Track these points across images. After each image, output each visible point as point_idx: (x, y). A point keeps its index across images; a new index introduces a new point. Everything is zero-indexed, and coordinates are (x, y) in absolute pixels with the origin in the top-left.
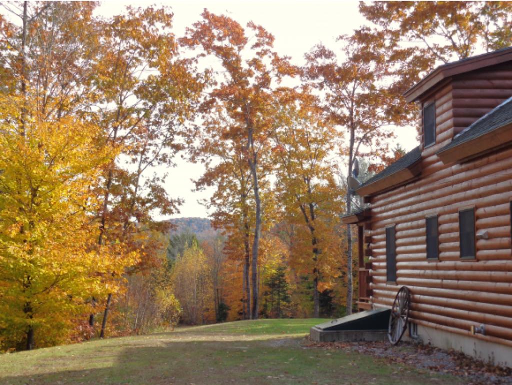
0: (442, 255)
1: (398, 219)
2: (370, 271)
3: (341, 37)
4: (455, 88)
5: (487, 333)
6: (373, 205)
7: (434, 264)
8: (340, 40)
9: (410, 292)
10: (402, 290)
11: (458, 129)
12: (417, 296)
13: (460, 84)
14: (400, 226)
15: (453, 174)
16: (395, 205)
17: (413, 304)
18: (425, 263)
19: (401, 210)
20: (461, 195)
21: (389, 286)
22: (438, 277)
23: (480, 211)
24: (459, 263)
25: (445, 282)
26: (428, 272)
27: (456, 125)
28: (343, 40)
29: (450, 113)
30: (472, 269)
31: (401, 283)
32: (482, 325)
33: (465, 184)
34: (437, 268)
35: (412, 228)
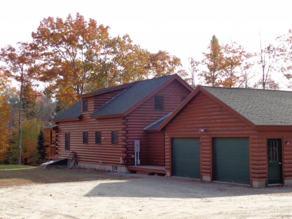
0: (89, 143)
1: (71, 131)
2: (57, 146)
3: (19, 43)
4: (95, 98)
5: (103, 163)
6: (59, 125)
7: (86, 145)
8: (19, 44)
9: (76, 153)
10: (72, 152)
11: (96, 109)
12: (78, 154)
13: (96, 97)
14: (72, 133)
15: (93, 121)
16: (70, 126)
17: (77, 157)
18: (82, 145)
19: (73, 128)
20: (97, 127)
21: (66, 151)
22: (87, 149)
23: (103, 132)
24: (95, 145)
25: (90, 150)
26: (83, 147)
27: (95, 108)
28: (20, 44)
29: (93, 105)
30: (99, 147)
31: (72, 150)
32: (102, 161)
33: (97, 125)
34: (87, 146)
35: (77, 134)
